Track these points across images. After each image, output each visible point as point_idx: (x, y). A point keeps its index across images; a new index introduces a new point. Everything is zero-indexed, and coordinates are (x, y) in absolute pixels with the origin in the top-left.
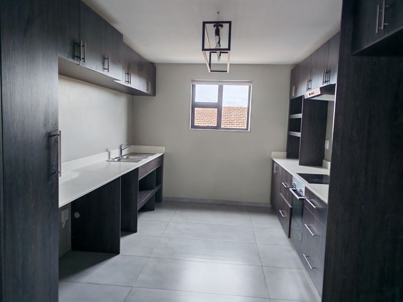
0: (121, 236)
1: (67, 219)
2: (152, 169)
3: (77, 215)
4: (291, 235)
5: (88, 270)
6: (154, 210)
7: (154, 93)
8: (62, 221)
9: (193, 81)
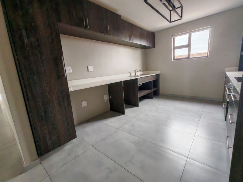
0: (125, 108)
1: (107, 98)
2: (149, 80)
3: (111, 97)
4: (227, 120)
5: (109, 119)
6: (152, 98)
7: (154, 46)
8: (105, 99)
9: (173, 36)
